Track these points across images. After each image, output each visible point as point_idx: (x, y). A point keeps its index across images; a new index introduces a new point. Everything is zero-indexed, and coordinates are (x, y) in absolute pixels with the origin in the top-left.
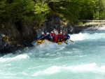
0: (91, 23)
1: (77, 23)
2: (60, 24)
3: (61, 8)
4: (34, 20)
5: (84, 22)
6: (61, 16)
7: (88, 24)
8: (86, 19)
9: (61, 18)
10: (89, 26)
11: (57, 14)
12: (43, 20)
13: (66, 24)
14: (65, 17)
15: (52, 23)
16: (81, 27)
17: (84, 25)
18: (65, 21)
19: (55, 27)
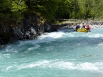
0: (67, 22)
1: (53, 21)
2: (37, 22)
3: (39, 6)
4: (11, 17)
5: (61, 21)
6: (38, 14)
7: (64, 23)
8: (63, 18)
9: (39, 17)
10: (66, 25)
12: (21, 18)
13: (43, 22)
14: (42, 15)
15: (29, 21)
16: (58, 26)
17: (60, 24)
18: (42, 20)
19: (32, 26)
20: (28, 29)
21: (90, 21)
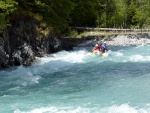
0: (91, 33)
1: (66, 32)
2: (35, 34)
3: (38, 3)
5: (80, 32)
6: (38, 18)
7: (86, 34)
8: (84, 25)
9: (38, 23)
10: (89, 38)
11: (31, 14)
13: (46, 33)
14: (44, 20)
15: (19, 30)
16: (75, 40)
17: (79, 37)
18: (44, 29)
19: (25, 39)
20: (17, 46)
21: (135, 30)
